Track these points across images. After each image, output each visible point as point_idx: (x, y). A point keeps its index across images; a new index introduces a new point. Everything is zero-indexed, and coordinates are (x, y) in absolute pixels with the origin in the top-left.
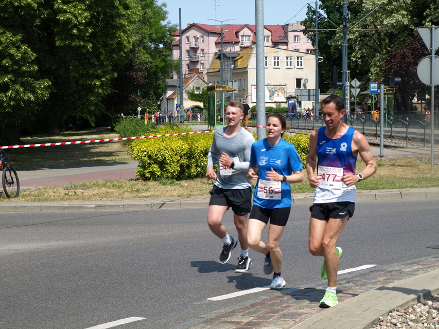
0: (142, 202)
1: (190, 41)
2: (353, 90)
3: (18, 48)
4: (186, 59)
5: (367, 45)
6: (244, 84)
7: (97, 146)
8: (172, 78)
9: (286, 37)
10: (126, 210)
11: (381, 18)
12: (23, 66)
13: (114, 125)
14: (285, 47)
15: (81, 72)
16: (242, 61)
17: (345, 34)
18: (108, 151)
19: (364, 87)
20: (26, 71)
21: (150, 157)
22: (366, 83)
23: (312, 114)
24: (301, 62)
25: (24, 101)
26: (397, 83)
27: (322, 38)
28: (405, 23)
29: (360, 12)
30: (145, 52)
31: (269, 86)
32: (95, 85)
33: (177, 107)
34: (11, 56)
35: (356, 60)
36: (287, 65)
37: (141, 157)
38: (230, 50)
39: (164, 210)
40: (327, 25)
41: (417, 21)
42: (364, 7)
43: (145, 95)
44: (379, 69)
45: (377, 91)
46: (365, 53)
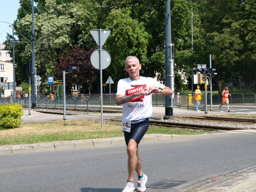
5: (44, 56)
23: (11, 98)
24: (3, 67)
27: (17, 52)
28: (67, 42)
35: (37, 65)
41: (74, 42)
42: (42, 33)
44: (52, 70)
45: (53, 82)
46: (43, 61)
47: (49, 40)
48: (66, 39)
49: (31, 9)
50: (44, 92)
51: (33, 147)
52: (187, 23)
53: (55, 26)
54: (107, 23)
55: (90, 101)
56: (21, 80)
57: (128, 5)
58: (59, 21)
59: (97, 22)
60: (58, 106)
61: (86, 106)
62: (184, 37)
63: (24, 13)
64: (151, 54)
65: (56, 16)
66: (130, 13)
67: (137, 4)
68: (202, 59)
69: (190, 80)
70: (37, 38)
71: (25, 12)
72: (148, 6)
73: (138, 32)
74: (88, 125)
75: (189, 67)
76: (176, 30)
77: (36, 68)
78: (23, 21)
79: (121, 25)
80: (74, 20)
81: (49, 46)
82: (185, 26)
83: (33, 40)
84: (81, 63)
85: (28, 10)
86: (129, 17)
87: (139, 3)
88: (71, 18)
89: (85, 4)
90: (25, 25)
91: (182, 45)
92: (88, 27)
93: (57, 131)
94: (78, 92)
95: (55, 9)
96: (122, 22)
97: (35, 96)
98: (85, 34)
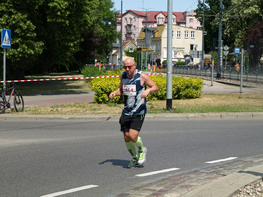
0: (97, 116)
1: (127, 20)
2: (224, 52)
3: (25, 22)
4: (124, 31)
5: (234, 25)
6: (159, 47)
7: (70, 82)
8: (116, 42)
9: (185, 19)
10: (87, 121)
11: (242, 9)
12: (28, 33)
13: (81, 70)
14: (184, 25)
15: (62, 38)
16: (158, 33)
17: (220, 18)
18: (77, 85)
19: (231, 50)
20: (29, 36)
21: (102, 89)
22: (232, 48)
23: (199, 66)
24: (194, 34)
25: (28, 54)
26: (252, 48)
27: (207, 21)
28: (257, 13)
29: (230, 5)
30: (100, 26)
31: (174, 49)
32: (70, 45)
33: (118, 60)
34: (20, 27)
35: (227, 34)
36: (185, 36)
37: (97, 89)
38: (151, 27)
39: (110, 121)
40: (209, 13)
42: (232, 2)
43: (100, 52)
44: (240, 40)
45: (239, 53)
46: (232, 30)
51: (204, 116)
77: (222, 41)
93: (229, 103)
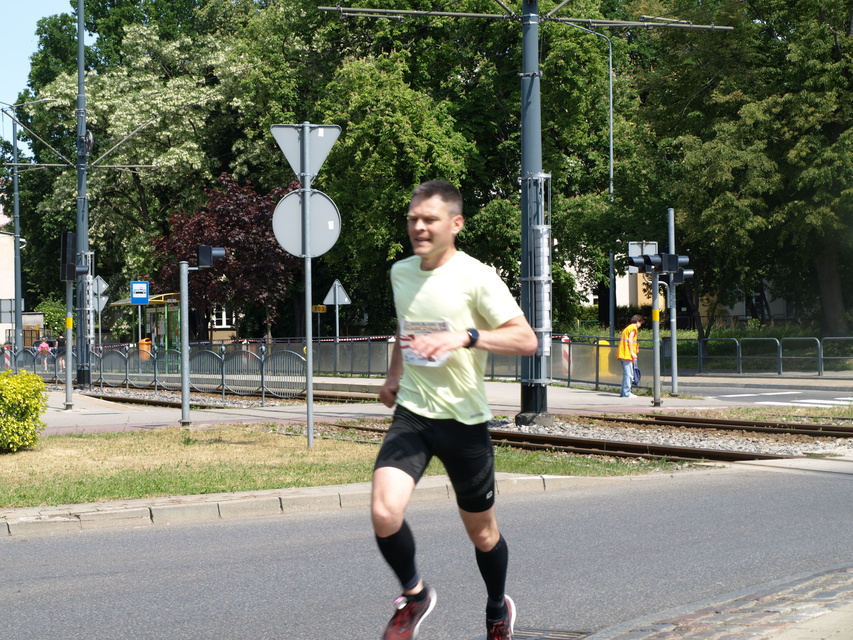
11: (147, 155)
23: (6, 351)
27: (27, 197)
28: (196, 167)
35: (95, 242)
41: (218, 164)
42: (111, 135)
44: (142, 260)
45: (147, 298)
46: (113, 229)
47: (135, 159)
48: (192, 155)
49: (76, 53)
50: (115, 333)
51: (78, 517)
52: (593, 103)
53: (154, 112)
54: (327, 102)
55: (270, 363)
56: (42, 290)
57: (399, 43)
58: (168, 96)
59: (294, 99)
60: (163, 377)
61: (258, 378)
62: (584, 151)
63: (51, 67)
64: (473, 206)
65: (157, 77)
66: (404, 71)
67: (430, 40)
68: (645, 224)
69: (605, 293)
70: (95, 151)
71: (56, 63)
72: (466, 45)
73: (431, 132)
74: (262, 442)
75: (598, 251)
76: (556, 126)
77: (90, 253)
78: (49, 96)
79: (375, 109)
80: (217, 91)
81: (136, 177)
82: (586, 114)
83: (82, 158)
84: (242, 234)
85: (64, 60)
86: (402, 83)
87: (436, 38)
88: (207, 84)
89: (256, 39)
90: (53, 108)
91: (578, 176)
92: (263, 117)
93: (158, 463)
94: (230, 333)
95: (156, 55)
96: (378, 101)
97: (87, 346)
98: (254, 139)
